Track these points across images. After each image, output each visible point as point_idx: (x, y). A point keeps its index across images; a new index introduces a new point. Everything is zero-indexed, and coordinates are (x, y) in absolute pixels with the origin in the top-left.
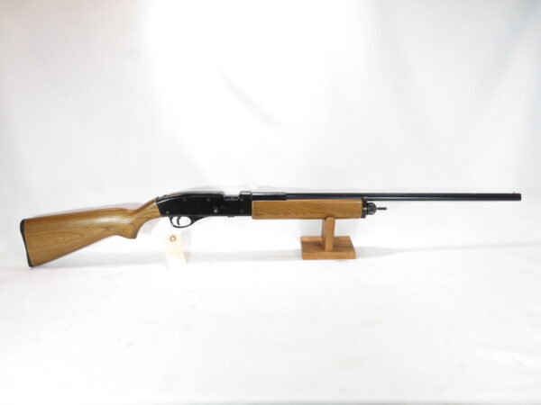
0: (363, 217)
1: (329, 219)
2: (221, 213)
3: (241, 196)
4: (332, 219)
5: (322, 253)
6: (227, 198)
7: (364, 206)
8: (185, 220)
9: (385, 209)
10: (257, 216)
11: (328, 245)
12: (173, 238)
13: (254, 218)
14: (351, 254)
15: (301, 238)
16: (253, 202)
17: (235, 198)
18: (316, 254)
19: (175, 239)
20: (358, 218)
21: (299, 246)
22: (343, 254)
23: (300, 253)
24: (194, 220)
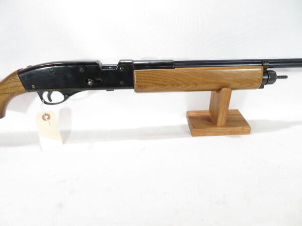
0: (262, 87)
1: (223, 90)
2: (97, 86)
3: (120, 64)
4: (229, 89)
5: (213, 129)
6: (104, 67)
7: (264, 75)
8: (57, 96)
9: (285, 77)
10: (141, 89)
11: (221, 120)
12: (46, 117)
13: (136, 91)
14: (246, 128)
15: (187, 112)
16: (135, 72)
17: (114, 67)
18: (206, 130)
19: (49, 118)
20: (255, 88)
21: (185, 121)
22: (237, 129)
23: (188, 129)
24: (67, 95)
